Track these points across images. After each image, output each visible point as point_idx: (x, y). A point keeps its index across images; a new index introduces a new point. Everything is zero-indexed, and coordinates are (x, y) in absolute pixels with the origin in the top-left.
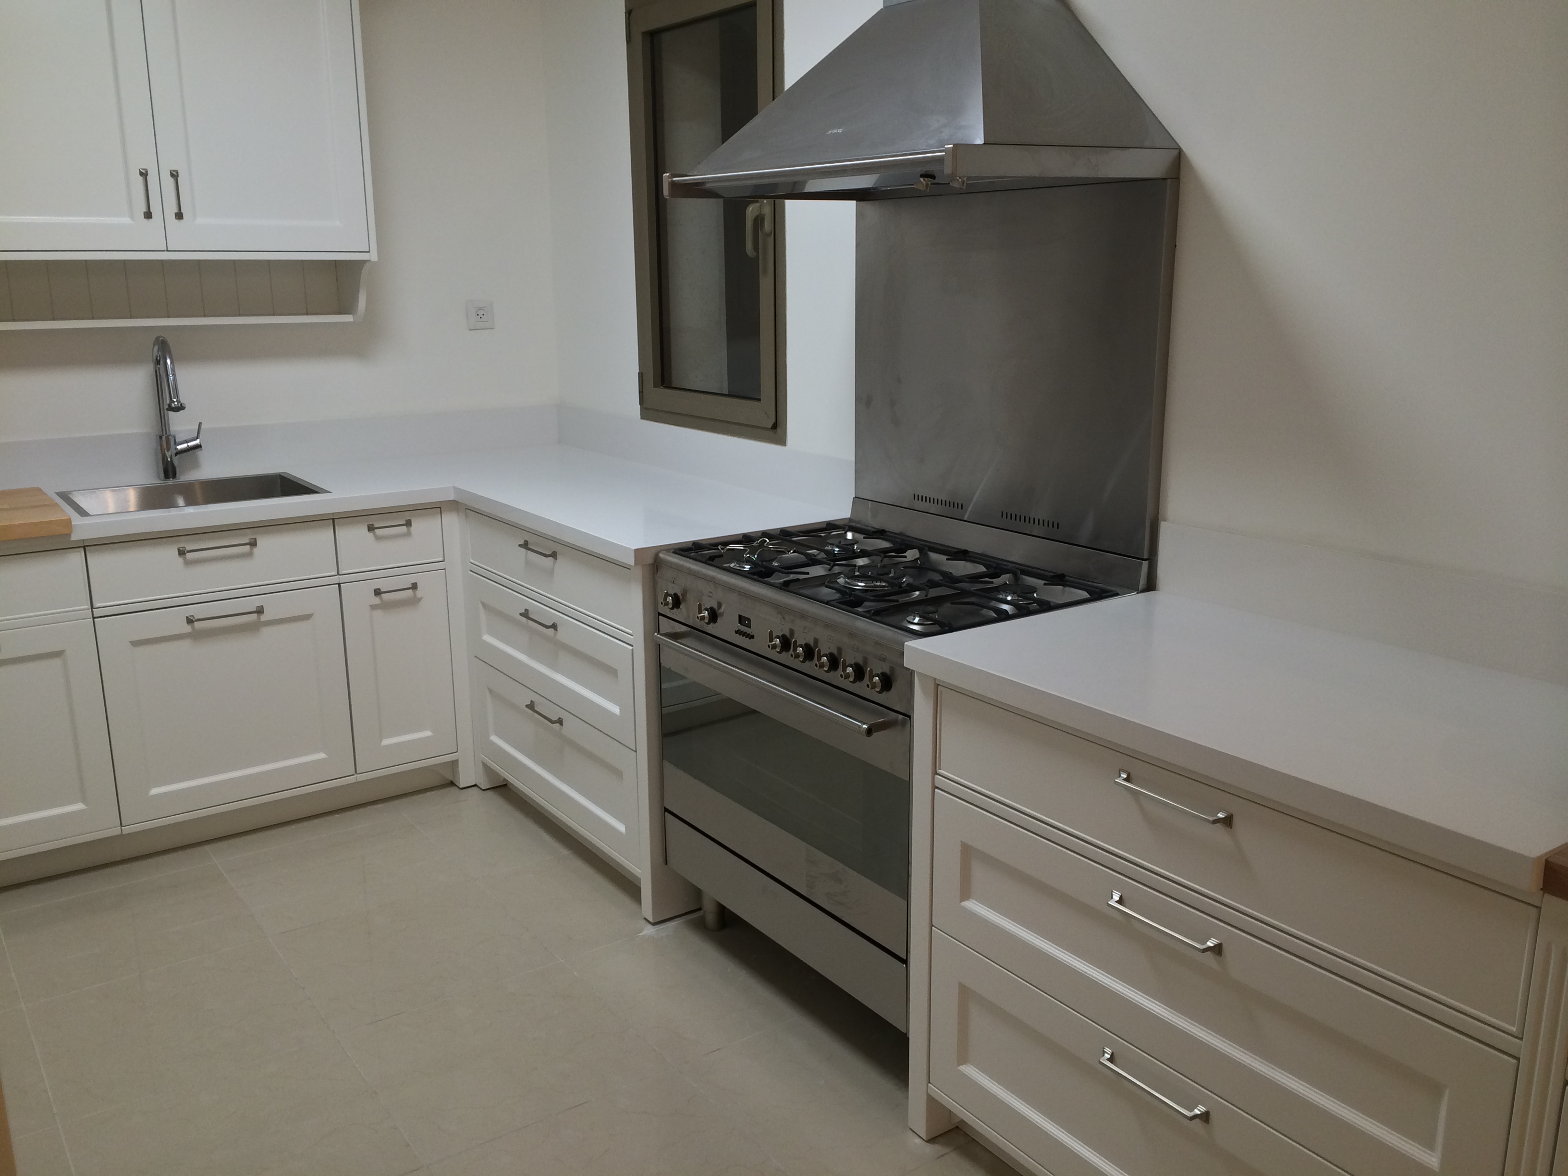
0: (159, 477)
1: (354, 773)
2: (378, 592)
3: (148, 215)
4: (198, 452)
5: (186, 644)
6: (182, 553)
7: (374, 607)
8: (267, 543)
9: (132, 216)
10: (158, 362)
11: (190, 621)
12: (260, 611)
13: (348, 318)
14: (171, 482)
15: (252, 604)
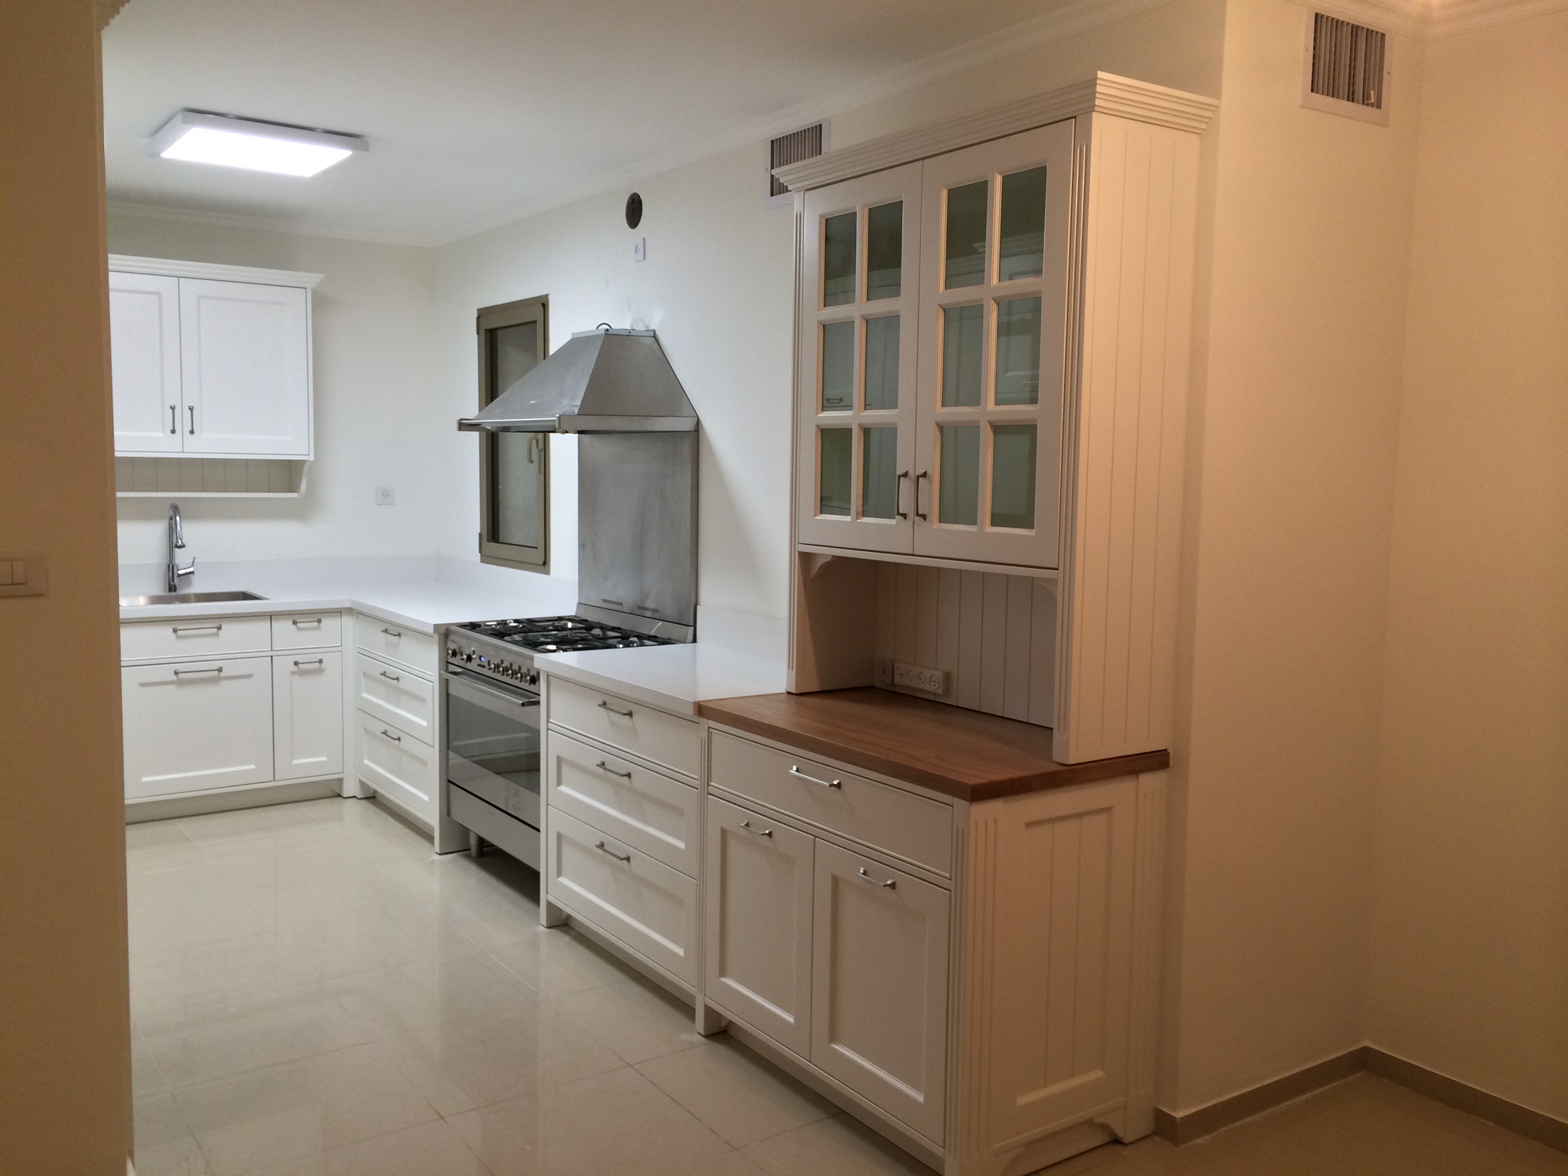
0: (165, 591)
1: (273, 779)
2: (296, 663)
3: (173, 432)
4: (191, 576)
5: (173, 687)
6: (175, 631)
7: (293, 673)
8: (228, 628)
9: (164, 432)
10: (171, 519)
11: (176, 673)
12: (220, 670)
13: (294, 495)
14: (173, 594)
15: (216, 665)
